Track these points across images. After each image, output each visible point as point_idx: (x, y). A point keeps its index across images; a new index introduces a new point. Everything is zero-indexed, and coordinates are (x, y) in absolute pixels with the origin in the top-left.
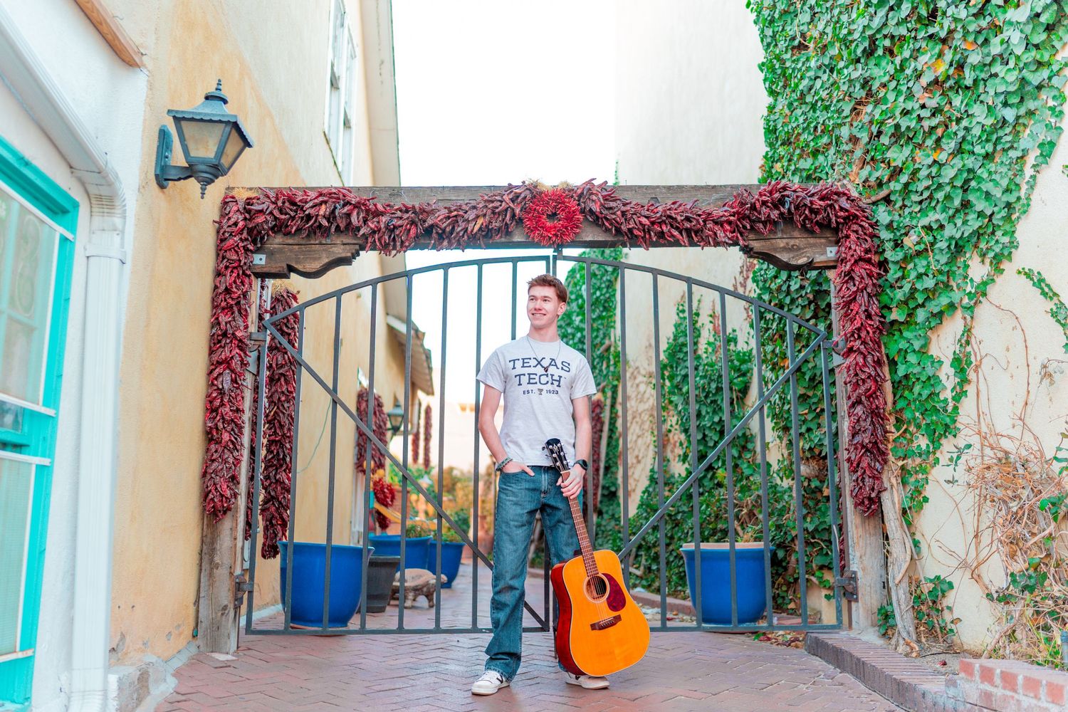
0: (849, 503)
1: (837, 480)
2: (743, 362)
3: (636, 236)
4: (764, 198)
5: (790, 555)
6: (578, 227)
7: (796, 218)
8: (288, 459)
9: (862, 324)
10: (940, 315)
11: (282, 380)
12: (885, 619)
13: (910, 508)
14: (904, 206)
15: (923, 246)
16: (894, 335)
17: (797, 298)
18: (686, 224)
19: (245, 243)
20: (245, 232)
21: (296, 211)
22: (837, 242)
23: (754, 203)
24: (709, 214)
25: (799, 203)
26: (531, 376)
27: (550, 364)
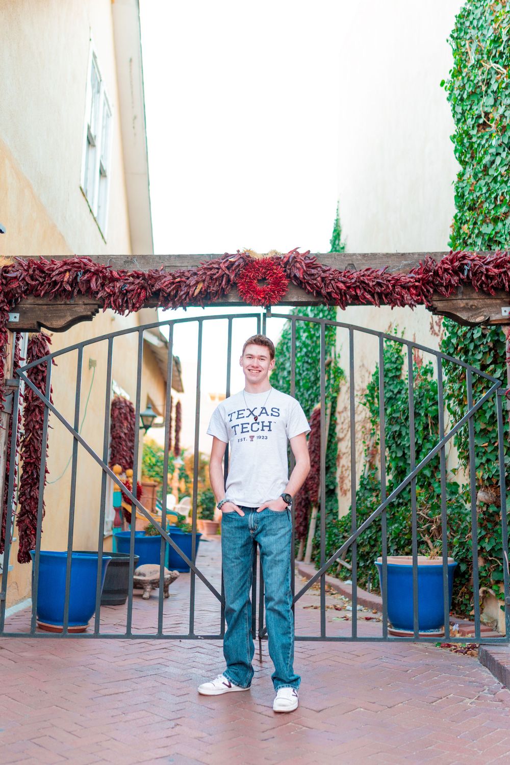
3: (334, 298)
4: (446, 266)
5: (472, 569)
6: (284, 291)
7: (474, 282)
8: (41, 478)
11: (37, 410)
17: (480, 345)
18: (377, 289)
21: (44, 278)
23: (438, 270)
24: (397, 280)
25: (477, 270)
26: (244, 426)
27: (261, 413)
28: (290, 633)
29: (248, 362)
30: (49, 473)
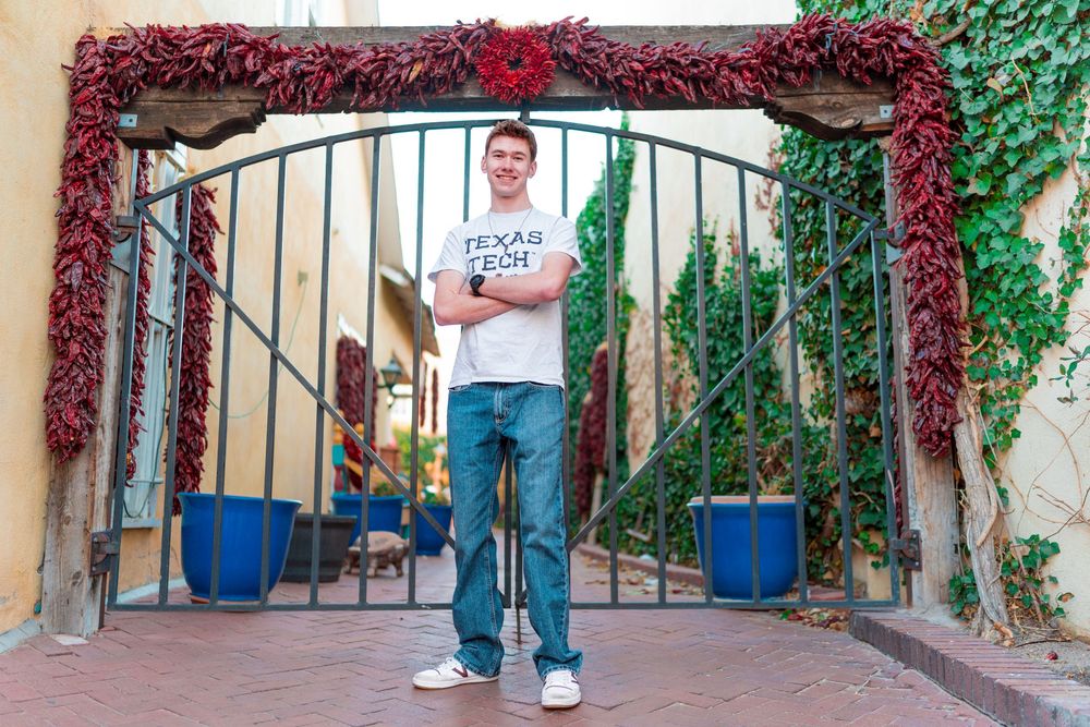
0: (909, 442)
1: (892, 413)
2: (767, 283)
3: (626, 88)
4: (797, 36)
5: (827, 513)
6: (548, 76)
7: (840, 63)
8: (199, 393)
9: (929, 200)
10: (1040, 180)
12: (961, 595)
13: (994, 445)
14: (988, 39)
15: (1015, 89)
16: (971, 217)
18: (692, 70)
19: (105, 96)
20: (105, 80)
21: (171, 52)
22: (893, 100)
23: (784, 43)
24: (724, 57)
25: (845, 41)
26: (489, 259)
27: (515, 240)
28: (564, 584)
29: (495, 163)
30: (212, 386)
